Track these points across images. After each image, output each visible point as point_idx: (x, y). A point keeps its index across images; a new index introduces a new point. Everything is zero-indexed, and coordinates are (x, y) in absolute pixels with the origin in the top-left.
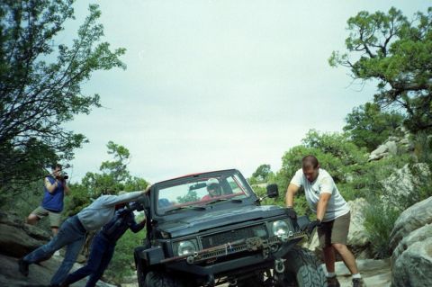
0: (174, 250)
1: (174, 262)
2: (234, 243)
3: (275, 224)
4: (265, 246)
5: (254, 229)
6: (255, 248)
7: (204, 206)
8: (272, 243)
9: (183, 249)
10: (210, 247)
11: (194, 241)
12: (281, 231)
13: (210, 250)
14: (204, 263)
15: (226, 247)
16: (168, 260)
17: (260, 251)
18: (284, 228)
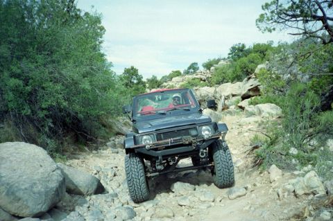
0: (140, 140)
1: (139, 148)
2: (175, 139)
3: (204, 128)
4: (194, 141)
5: (190, 131)
6: (187, 143)
7: (165, 112)
8: (198, 140)
9: (145, 140)
10: (161, 140)
11: (152, 136)
12: (207, 132)
13: (160, 142)
14: (156, 149)
15: (170, 141)
16: (135, 146)
17: (190, 144)
18: (208, 130)
